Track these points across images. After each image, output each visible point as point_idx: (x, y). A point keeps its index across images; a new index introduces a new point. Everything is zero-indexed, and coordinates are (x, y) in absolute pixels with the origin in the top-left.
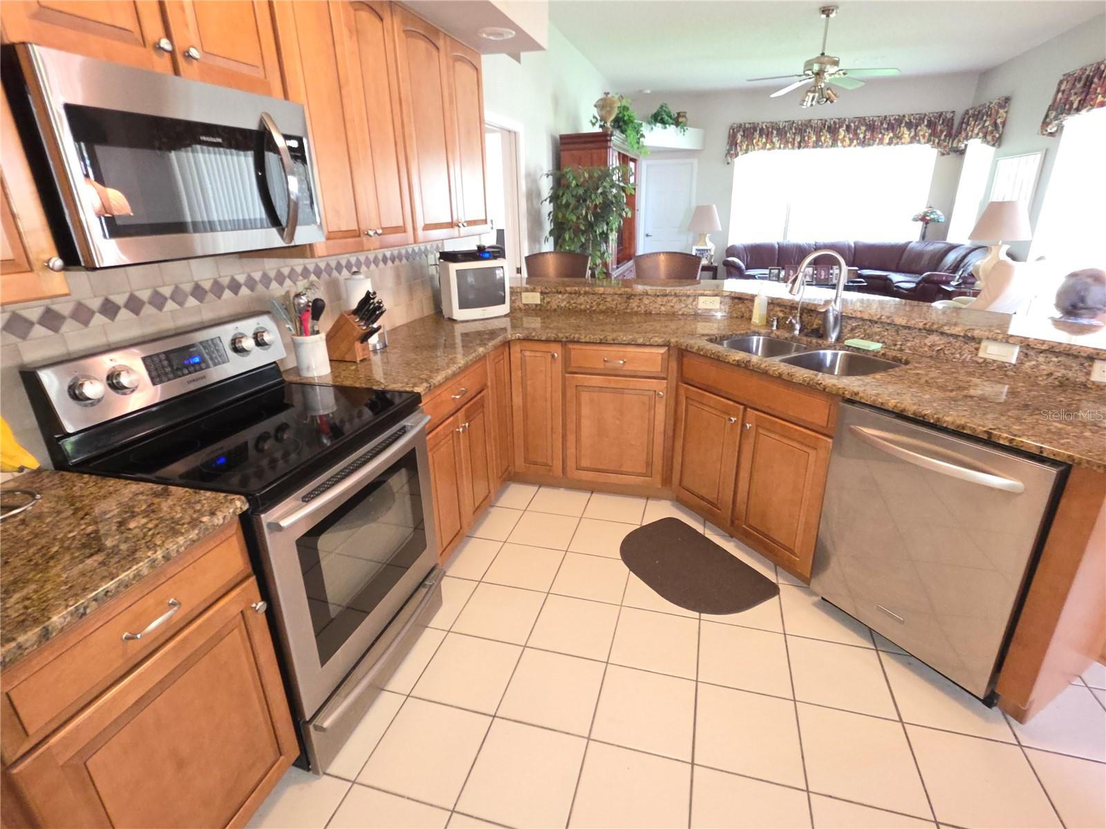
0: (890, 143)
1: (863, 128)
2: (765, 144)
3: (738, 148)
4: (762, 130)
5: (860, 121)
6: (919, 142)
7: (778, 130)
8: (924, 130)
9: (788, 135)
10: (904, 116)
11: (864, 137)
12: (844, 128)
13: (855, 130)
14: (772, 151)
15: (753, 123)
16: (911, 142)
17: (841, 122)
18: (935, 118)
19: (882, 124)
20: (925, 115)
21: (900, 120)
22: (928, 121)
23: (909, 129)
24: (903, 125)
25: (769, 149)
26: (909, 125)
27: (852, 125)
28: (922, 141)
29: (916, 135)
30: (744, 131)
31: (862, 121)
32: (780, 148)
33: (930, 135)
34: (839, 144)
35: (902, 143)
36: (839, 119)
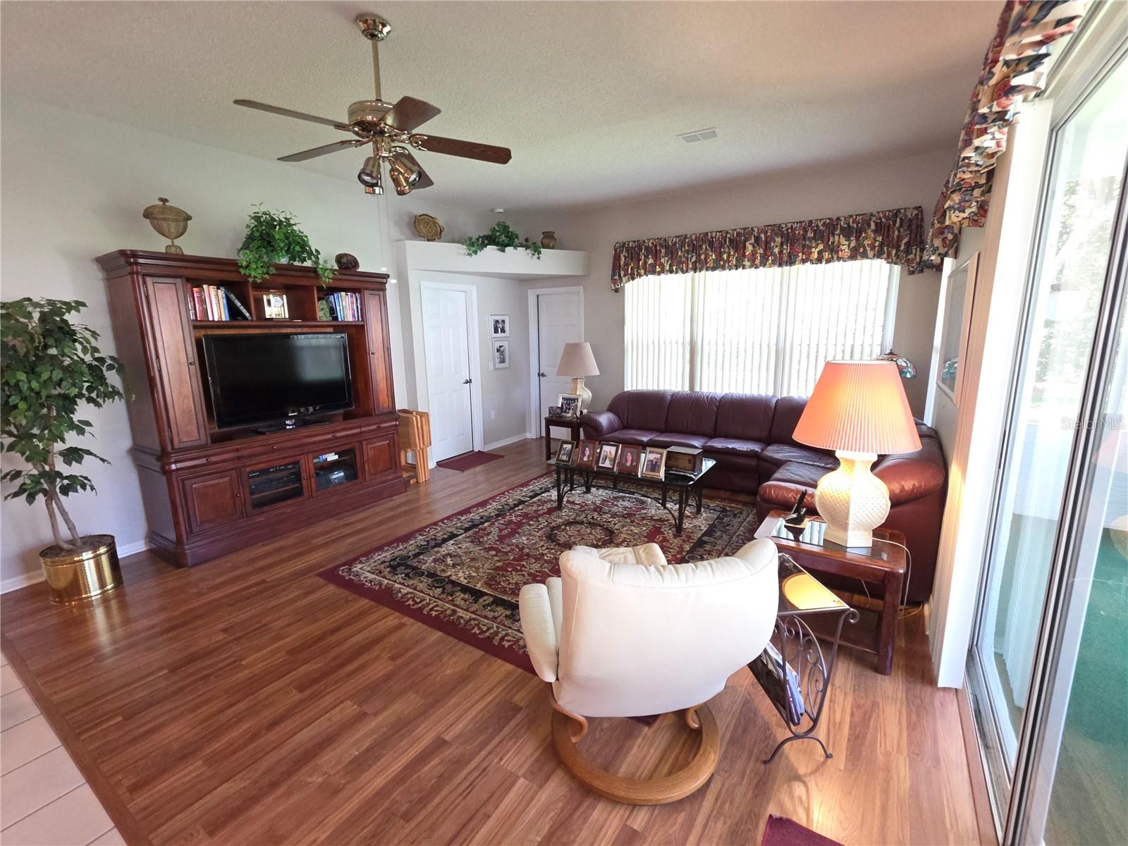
0: (819, 260)
1: (778, 240)
2: (653, 266)
3: (622, 273)
4: (647, 248)
5: (772, 231)
6: (865, 256)
7: (667, 247)
8: (869, 237)
9: (680, 253)
10: (838, 219)
11: (781, 252)
12: (752, 241)
13: (767, 243)
14: (662, 275)
15: (638, 241)
16: (853, 257)
17: (747, 233)
18: (888, 218)
19: (806, 231)
20: (872, 215)
21: (831, 226)
22: (876, 224)
23: (848, 238)
24: (838, 232)
25: (659, 274)
26: (847, 232)
27: (763, 236)
28: (870, 253)
29: (859, 245)
30: (628, 251)
31: (777, 229)
32: (671, 271)
33: (882, 245)
34: (747, 263)
35: (839, 259)
36: (745, 229)
